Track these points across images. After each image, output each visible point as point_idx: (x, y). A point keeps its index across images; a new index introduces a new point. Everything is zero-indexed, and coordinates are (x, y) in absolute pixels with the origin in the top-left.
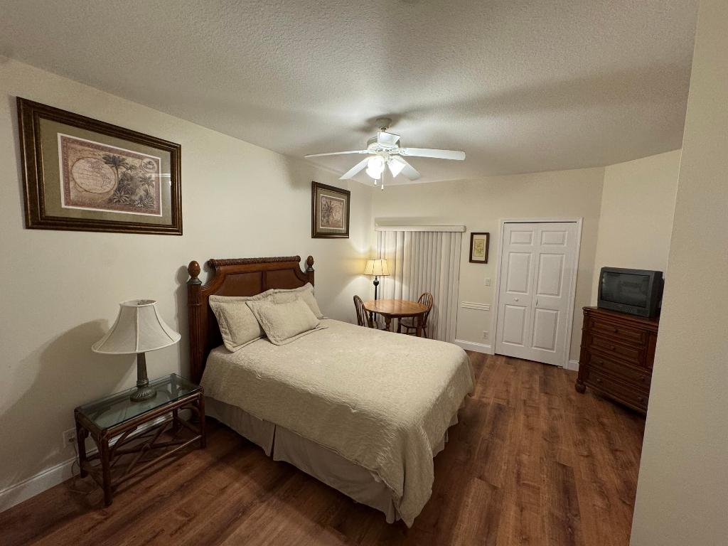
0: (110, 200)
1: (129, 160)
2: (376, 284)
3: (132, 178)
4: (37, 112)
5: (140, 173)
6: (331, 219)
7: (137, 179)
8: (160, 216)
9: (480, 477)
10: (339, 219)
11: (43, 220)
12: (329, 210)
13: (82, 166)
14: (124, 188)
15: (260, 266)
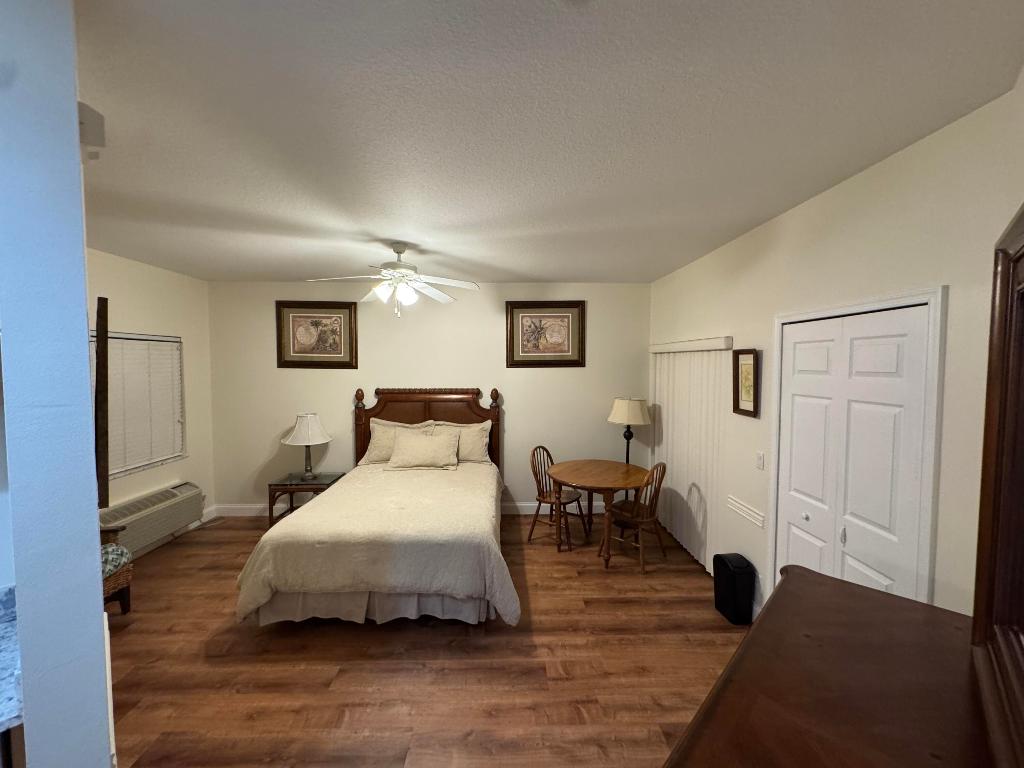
0: (313, 349)
1: (324, 321)
2: (627, 437)
3: (325, 332)
4: (282, 306)
5: (330, 327)
6: (542, 341)
7: (329, 332)
8: (342, 356)
9: (341, 671)
10: (560, 341)
11: (283, 363)
12: (539, 331)
13: (301, 331)
14: (321, 339)
15: (422, 396)
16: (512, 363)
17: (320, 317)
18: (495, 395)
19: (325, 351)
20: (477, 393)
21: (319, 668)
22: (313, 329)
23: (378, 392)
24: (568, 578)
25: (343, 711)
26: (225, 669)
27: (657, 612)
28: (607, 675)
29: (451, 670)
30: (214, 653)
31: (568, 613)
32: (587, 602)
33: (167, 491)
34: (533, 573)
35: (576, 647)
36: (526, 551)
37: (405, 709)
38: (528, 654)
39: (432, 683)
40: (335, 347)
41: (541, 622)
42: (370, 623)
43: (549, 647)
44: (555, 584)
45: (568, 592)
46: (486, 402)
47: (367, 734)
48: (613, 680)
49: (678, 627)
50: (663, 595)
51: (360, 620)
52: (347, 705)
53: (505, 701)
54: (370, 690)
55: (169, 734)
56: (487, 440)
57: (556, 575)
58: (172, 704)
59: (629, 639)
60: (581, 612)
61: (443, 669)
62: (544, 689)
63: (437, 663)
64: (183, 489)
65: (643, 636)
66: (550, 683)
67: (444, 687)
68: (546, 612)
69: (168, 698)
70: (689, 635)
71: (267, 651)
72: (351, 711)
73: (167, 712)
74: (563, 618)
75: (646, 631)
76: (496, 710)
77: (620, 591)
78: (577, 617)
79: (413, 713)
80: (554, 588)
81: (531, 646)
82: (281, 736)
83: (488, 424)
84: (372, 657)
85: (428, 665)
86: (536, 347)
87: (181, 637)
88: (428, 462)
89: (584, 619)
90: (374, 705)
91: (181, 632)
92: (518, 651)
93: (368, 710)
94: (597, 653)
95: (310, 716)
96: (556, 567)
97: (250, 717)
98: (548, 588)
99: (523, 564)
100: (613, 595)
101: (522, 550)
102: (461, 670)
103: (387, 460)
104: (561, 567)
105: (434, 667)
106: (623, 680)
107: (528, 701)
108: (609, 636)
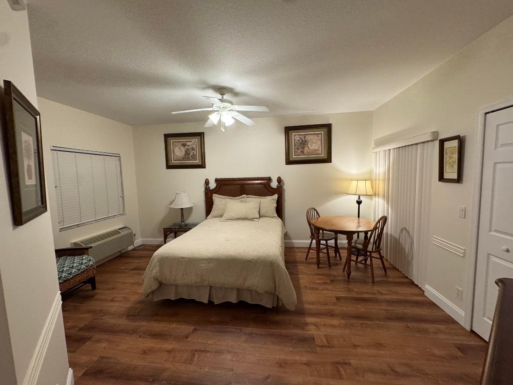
0: (183, 158)
1: (188, 143)
2: (359, 203)
3: (188, 149)
4: (167, 136)
5: (191, 147)
6: (306, 149)
7: (190, 149)
8: (197, 162)
9: (195, 330)
10: (317, 148)
11: (169, 167)
12: (304, 143)
13: (177, 149)
14: (187, 153)
15: (239, 182)
16: (289, 162)
17: (186, 142)
18: (279, 180)
19: (189, 159)
20: (269, 179)
21: (183, 327)
22: (182, 148)
23: (216, 180)
24: (326, 283)
25: (194, 355)
26: (136, 323)
27: (383, 307)
28: (355, 346)
29: (257, 334)
30: (131, 315)
31: (326, 304)
32: (338, 299)
33: (116, 231)
34: (304, 280)
35: (333, 326)
36: (299, 267)
37: (229, 357)
38: (303, 329)
39: (246, 342)
40: (194, 157)
41: (310, 309)
42: (211, 303)
43: (316, 325)
44: (317, 286)
45: (325, 292)
46: (274, 184)
47: (207, 370)
48: (360, 350)
49: (401, 318)
50: (387, 297)
51: (206, 301)
52: (197, 351)
53: (290, 358)
54: (210, 342)
55: (103, 357)
56: (276, 205)
57: (317, 282)
58: (107, 340)
59: (367, 324)
60: (335, 304)
61: (252, 334)
62: (314, 353)
63: (249, 330)
64: (124, 230)
65: (377, 322)
66: (318, 348)
67: (251, 345)
68: (313, 303)
69: (106, 336)
70: (409, 324)
71: (157, 315)
72: (198, 354)
73: (104, 345)
74: (323, 307)
75: (378, 319)
76: (285, 363)
77: (358, 293)
78: (333, 308)
79: (234, 359)
80: (317, 289)
81: (304, 324)
82: (159, 365)
83: (276, 196)
84: (212, 323)
85: (243, 331)
86: (303, 152)
87: (117, 304)
88: (244, 216)
89: (337, 309)
90: (212, 352)
91: (117, 301)
92: (296, 326)
93: (208, 355)
94: (348, 332)
95: (176, 355)
96: (317, 277)
97: (145, 353)
98: (313, 289)
99: (297, 274)
100: (354, 295)
101: (297, 266)
102: (262, 335)
103: (222, 216)
104: (321, 277)
105: (247, 331)
106: (366, 351)
107: (305, 358)
108: (354, 321)
